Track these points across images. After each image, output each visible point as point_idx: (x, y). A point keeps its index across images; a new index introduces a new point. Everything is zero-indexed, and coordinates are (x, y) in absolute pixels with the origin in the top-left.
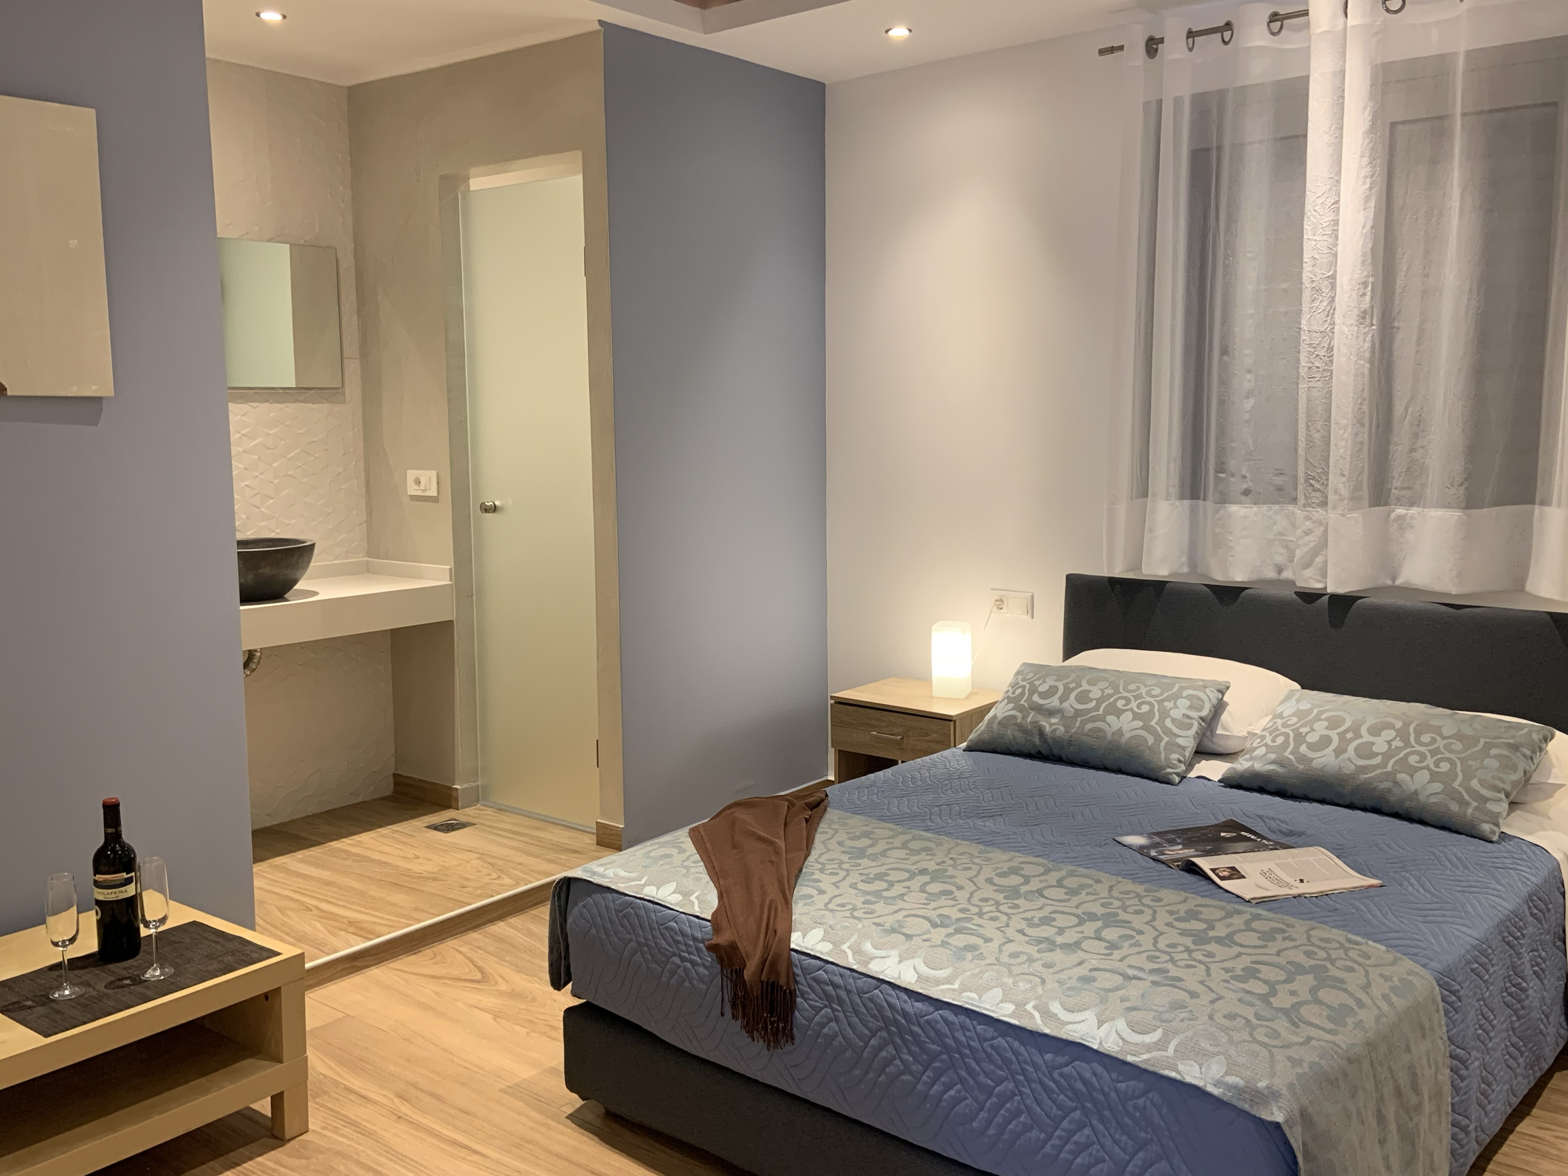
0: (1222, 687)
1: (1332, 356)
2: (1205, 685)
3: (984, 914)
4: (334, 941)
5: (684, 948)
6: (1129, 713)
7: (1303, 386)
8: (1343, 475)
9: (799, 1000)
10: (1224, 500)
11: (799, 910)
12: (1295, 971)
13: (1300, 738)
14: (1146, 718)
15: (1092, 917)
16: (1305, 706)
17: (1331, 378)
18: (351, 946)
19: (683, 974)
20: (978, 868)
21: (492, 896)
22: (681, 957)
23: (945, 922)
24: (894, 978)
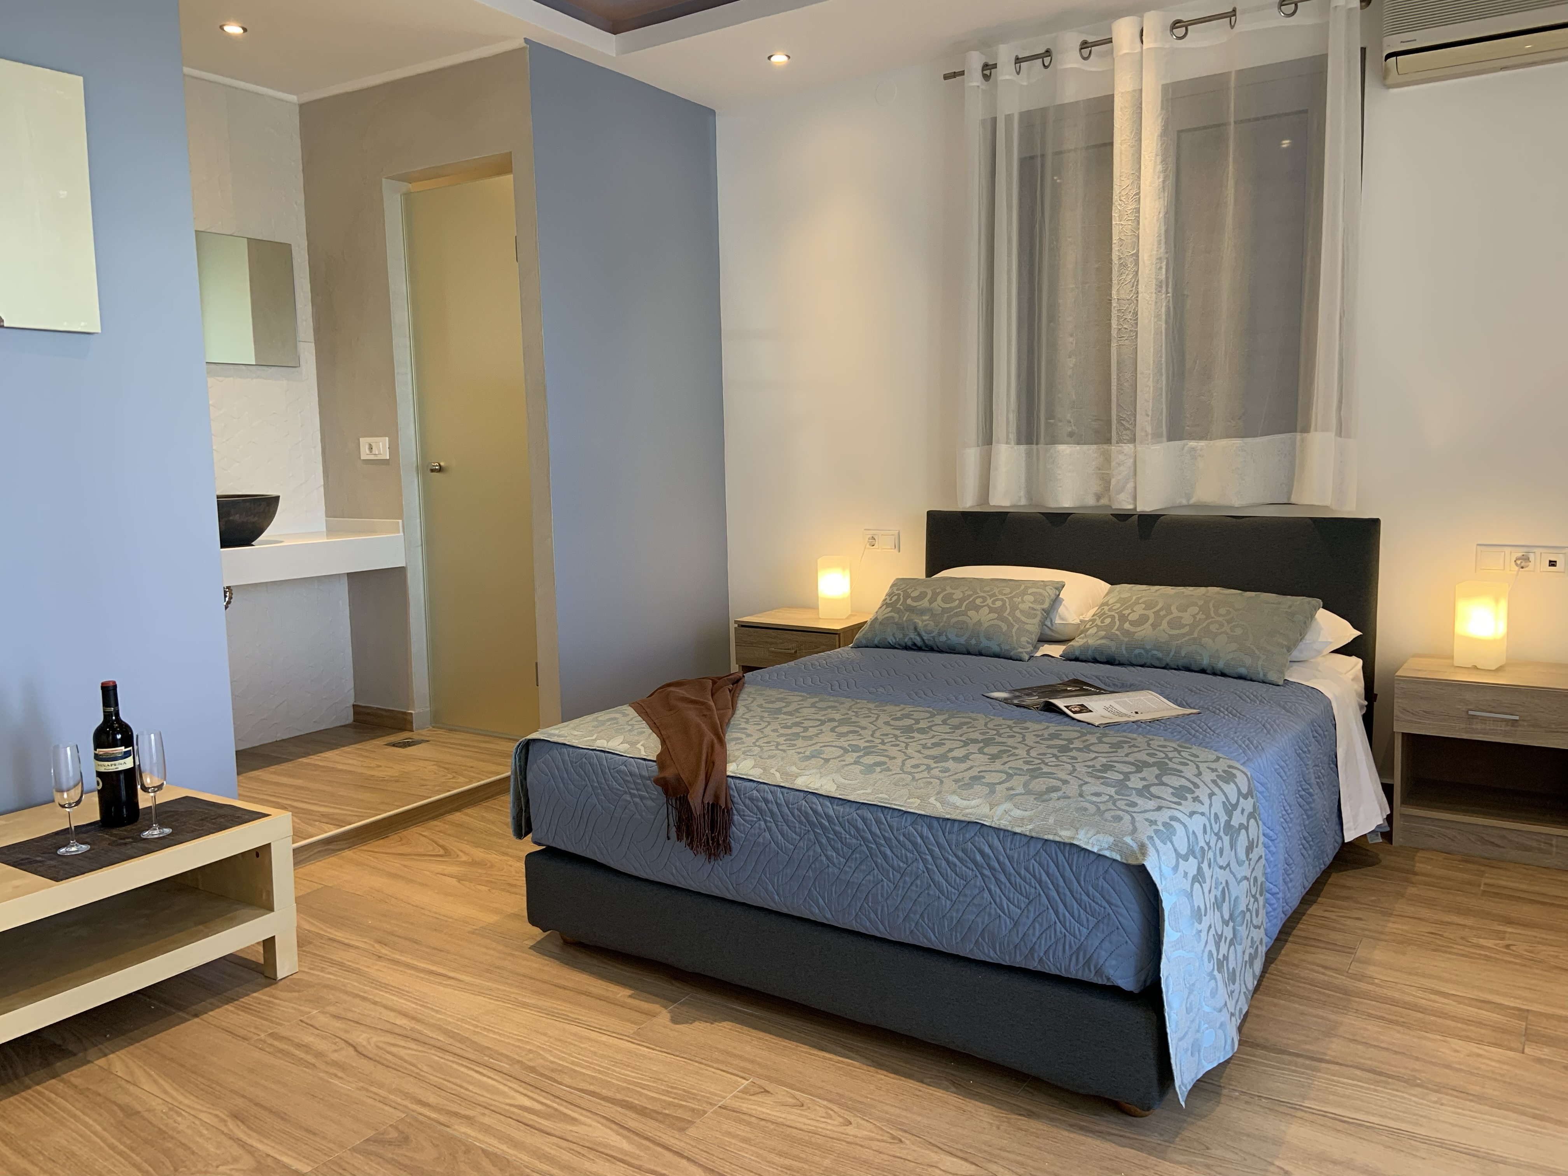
0: (1058, 586)
1: (1137, 318)
2: (1044, 584)
3: (887, 742)
4: (310, 830)
5: (633, 786)
6: (986, 607)
7: (1114, 344)
8: (1148, 415)
9: (736, 818)
10: (1054, 441)
11: (731, 747)
12: (1140, 766)
13: (1123, 618)
14: (1000, 611)
15: (975, 741)
16: (1125, 595)
17: (1136, 337)
18: (326, 832)
19: (634, 809)
20: (876, 716)
21: (449, 791)
22: (630, 793)
23: (855, 749)
24: (817, 789)
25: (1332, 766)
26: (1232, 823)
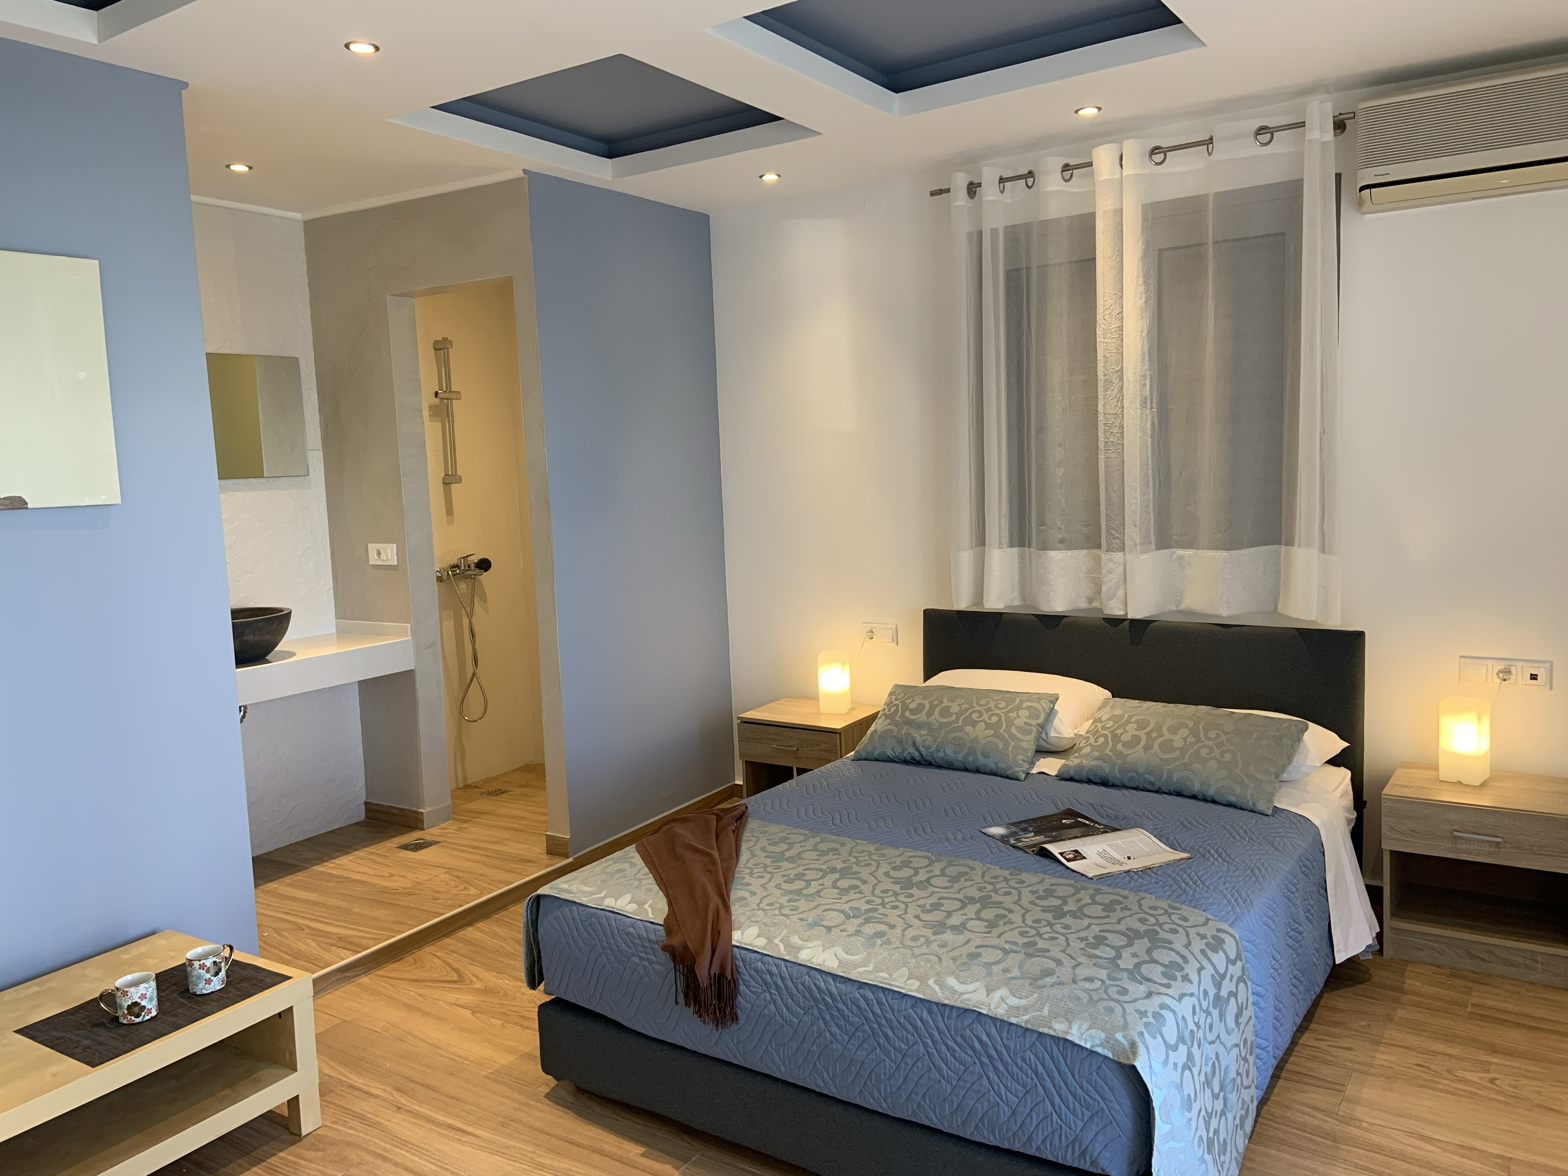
0: (1052, 699)
1: (1123, 432)
2: (1039, 697)
3: (887, 903)
4: (328, 957)
5: (641, 949)
6: (983, 723)
7: (1102, 457)
8: (1135, 526)
9: (742, 988)
10: (1045, 547)
12: (1132, 936)
13: (1116, 738)
14: (996, 727)
15: (972, 900)
16: (1118, 712)
17: (1123, 450)
18: (343, 960)
19: (642, 971)
20: (876, 863)
21: (461, 906)
22: (639, 956)
23: (856, 913)
24: (819, 965)
25: (1322, 891)
26: (1221, 994)
